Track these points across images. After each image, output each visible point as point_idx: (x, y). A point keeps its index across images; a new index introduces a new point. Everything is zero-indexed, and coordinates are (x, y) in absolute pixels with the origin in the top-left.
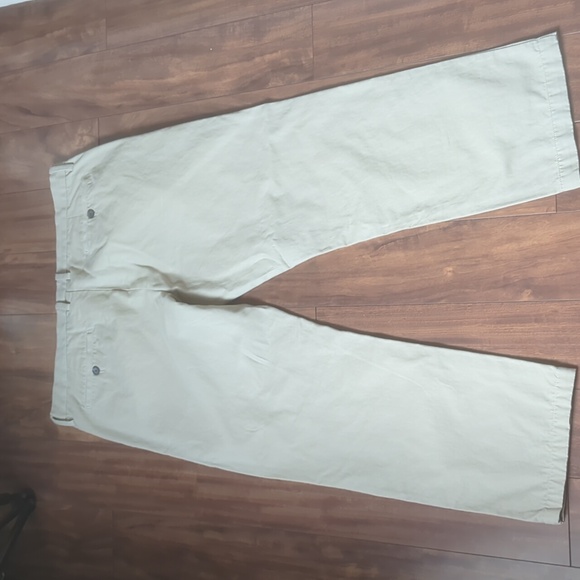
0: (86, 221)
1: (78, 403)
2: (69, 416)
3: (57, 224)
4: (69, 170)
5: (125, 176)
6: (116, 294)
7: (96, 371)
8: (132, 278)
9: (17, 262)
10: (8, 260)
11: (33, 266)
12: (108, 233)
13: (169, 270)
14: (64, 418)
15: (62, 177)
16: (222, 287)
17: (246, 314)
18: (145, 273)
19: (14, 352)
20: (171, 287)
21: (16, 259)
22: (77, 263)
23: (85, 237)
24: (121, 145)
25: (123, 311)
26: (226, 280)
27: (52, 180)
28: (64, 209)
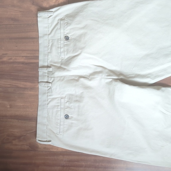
0: (63, 42)
1: (54, 133)
2: (49, 139)
3: (40, 42)
4: (50, 15)
5: (92, 20)
6: (82, 79)
7: (67, 117)
8: (91, 71)
9: (11, 61)
10: (5, 59)
11: (23, 63)
12: (82, 48)
13: (113, 68)
14: (45, 140)
15: (46, 18)
16: (148, 77)
17: (163, 91)
18: (99, 69)
19: (9, 107)
20: (118, 77)
21: (10, 59)
22: (55, 63)
23: (62, 50)
24: (87, 4)
25: (87, 88)
26: (150, 74)
27: (39, 19)
28: (46, 35)
